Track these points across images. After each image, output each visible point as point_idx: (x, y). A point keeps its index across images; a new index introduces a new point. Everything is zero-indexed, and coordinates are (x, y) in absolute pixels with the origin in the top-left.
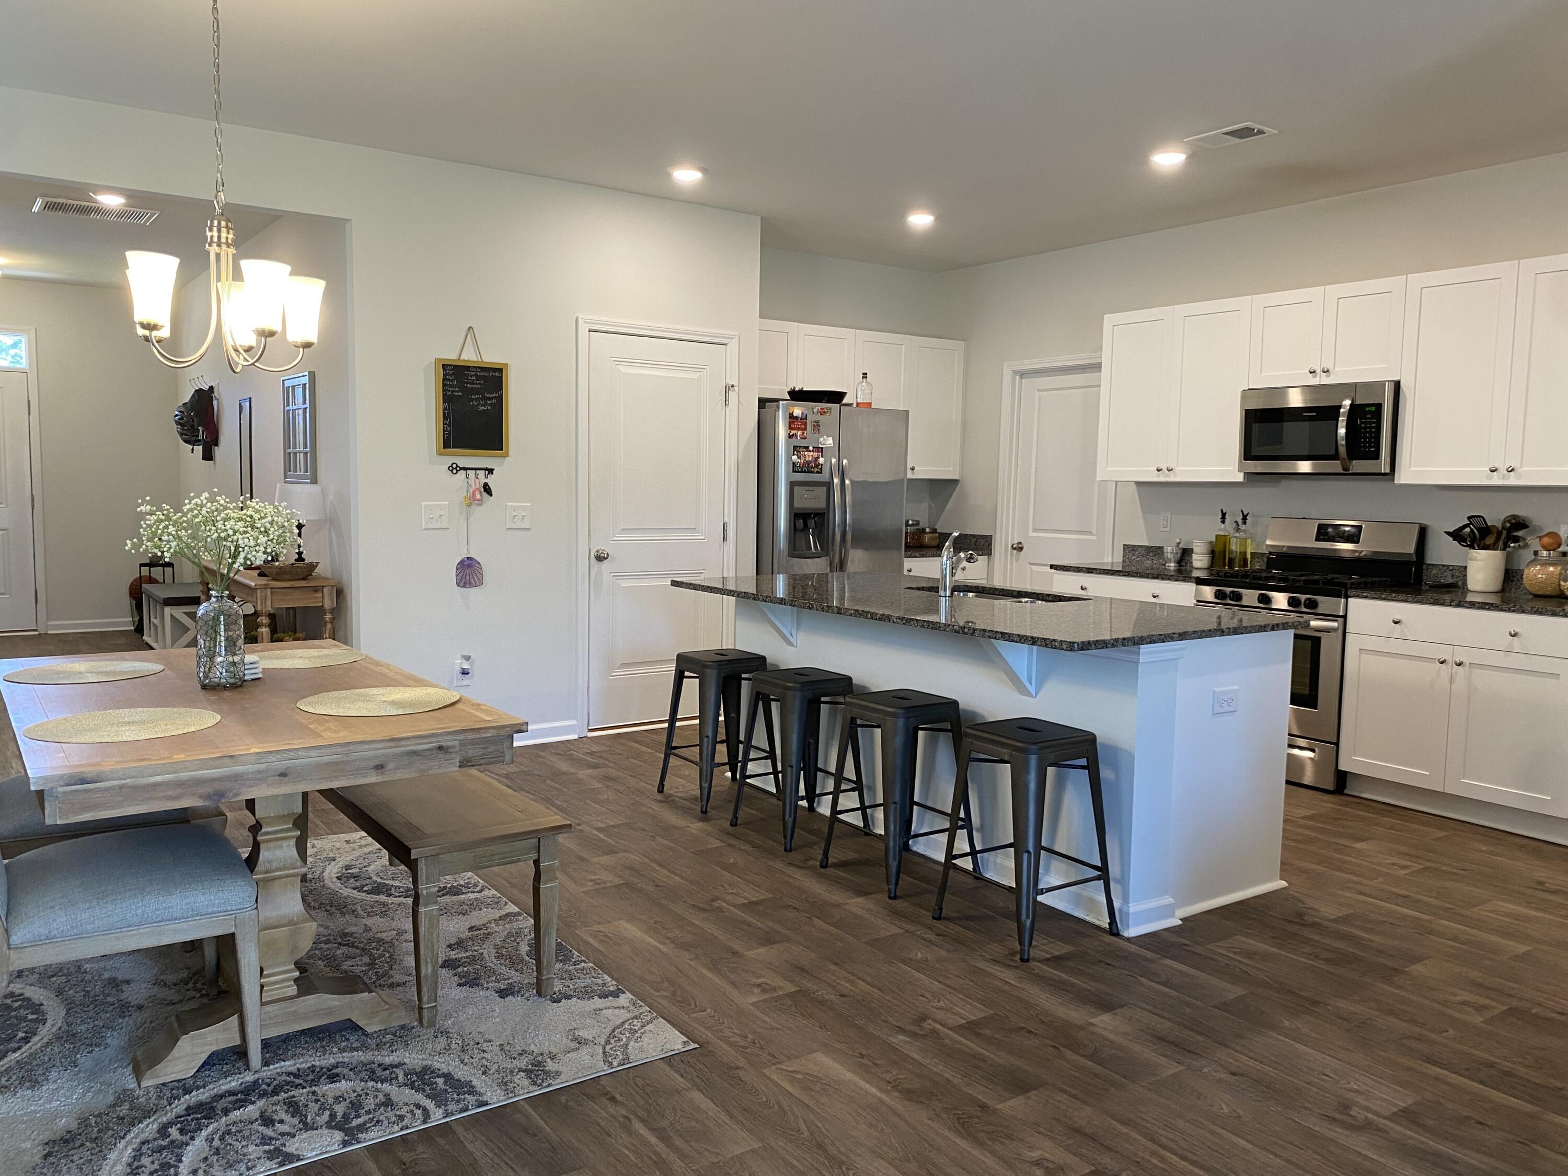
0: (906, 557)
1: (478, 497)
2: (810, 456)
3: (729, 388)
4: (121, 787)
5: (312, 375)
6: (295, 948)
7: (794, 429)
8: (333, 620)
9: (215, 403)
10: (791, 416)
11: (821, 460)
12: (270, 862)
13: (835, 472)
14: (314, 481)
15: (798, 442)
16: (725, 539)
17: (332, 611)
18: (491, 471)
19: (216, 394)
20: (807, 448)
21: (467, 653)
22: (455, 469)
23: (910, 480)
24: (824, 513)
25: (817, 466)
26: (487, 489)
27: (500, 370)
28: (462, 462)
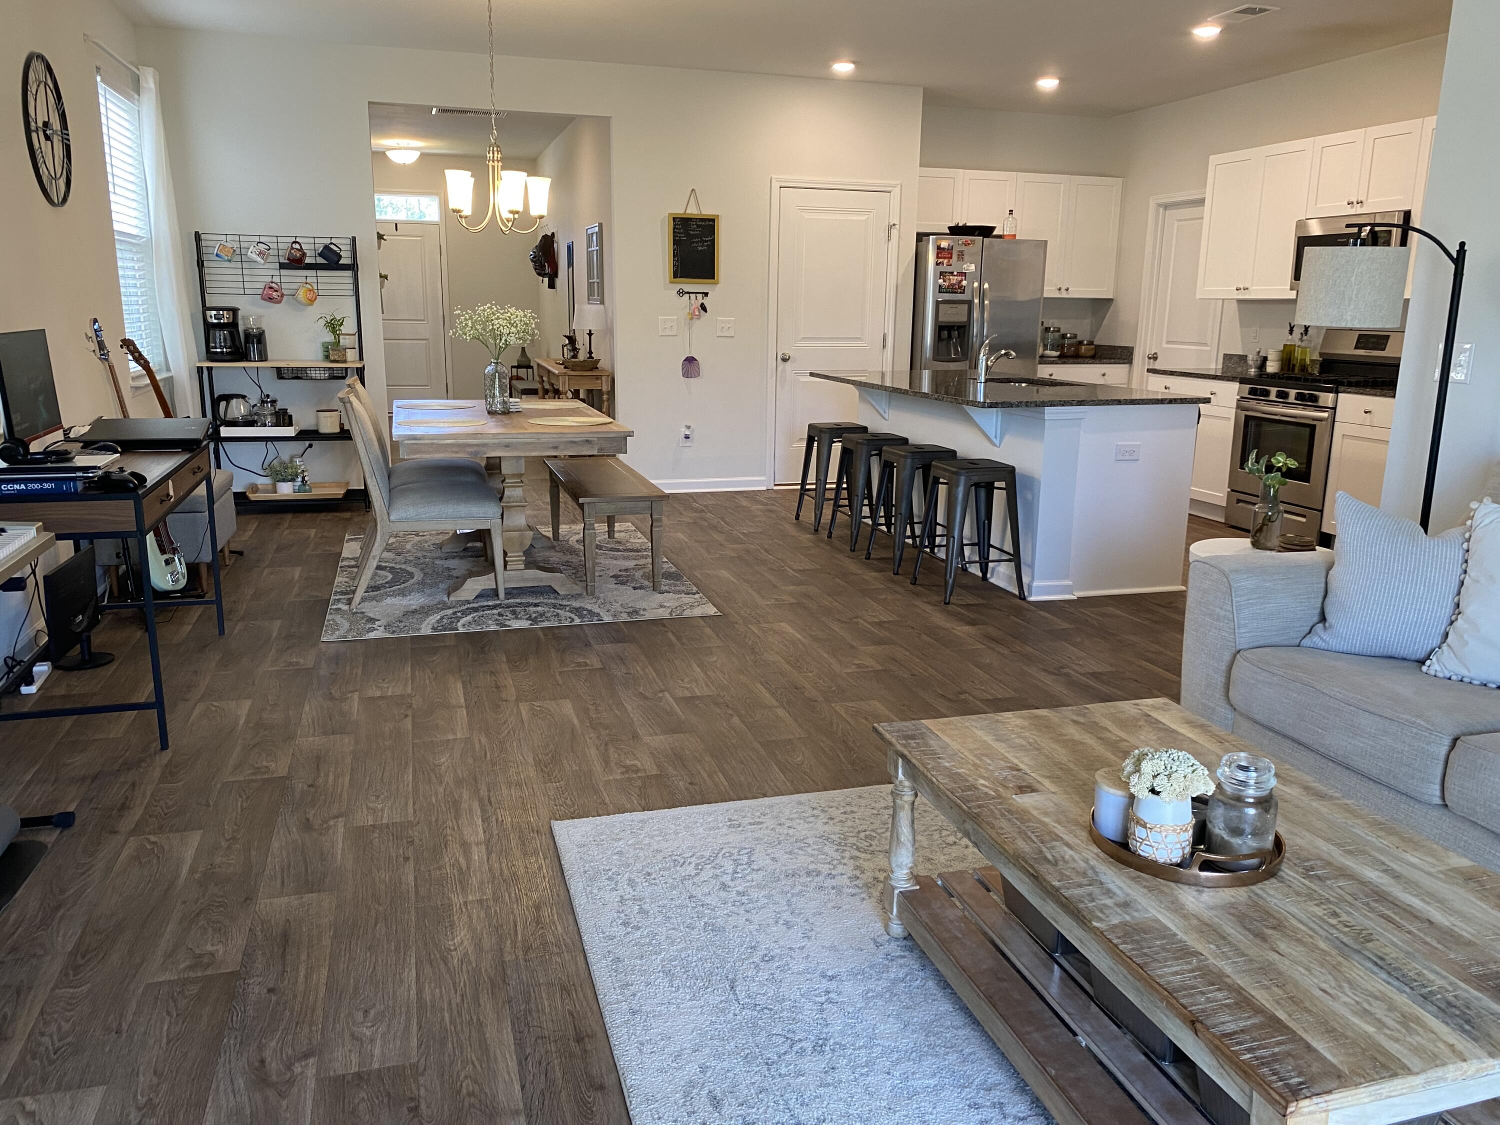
0: (1041, 363)
1: (697, 313)
2: (954, 280)
3: (891, 227)
4: (432, 444)
5: (600, 225)
6: (522, 544)
7: (941, 258)
8: (608, 400)
9: (555, 245)
10: (939, 248)
11: (964, 283)
12: (509, 497)
13: (976, 294)
14: (602, 302)
15: (944, 268)
16: (884, 347)
17: (608, 393)
18: (706, 294)
19: (556, 239)
20: (952, 273)
21: (689, 424)
22: (681, 293)
23: (1045, 298)
24: (965, 326)
25: (960, 287)
26: (703, 308)
27: (713, 220)
28: (687, 288)
